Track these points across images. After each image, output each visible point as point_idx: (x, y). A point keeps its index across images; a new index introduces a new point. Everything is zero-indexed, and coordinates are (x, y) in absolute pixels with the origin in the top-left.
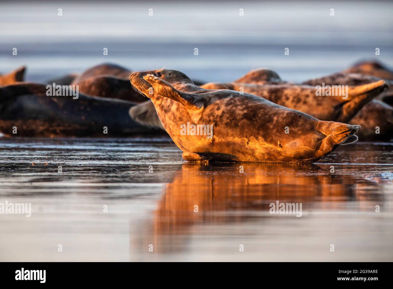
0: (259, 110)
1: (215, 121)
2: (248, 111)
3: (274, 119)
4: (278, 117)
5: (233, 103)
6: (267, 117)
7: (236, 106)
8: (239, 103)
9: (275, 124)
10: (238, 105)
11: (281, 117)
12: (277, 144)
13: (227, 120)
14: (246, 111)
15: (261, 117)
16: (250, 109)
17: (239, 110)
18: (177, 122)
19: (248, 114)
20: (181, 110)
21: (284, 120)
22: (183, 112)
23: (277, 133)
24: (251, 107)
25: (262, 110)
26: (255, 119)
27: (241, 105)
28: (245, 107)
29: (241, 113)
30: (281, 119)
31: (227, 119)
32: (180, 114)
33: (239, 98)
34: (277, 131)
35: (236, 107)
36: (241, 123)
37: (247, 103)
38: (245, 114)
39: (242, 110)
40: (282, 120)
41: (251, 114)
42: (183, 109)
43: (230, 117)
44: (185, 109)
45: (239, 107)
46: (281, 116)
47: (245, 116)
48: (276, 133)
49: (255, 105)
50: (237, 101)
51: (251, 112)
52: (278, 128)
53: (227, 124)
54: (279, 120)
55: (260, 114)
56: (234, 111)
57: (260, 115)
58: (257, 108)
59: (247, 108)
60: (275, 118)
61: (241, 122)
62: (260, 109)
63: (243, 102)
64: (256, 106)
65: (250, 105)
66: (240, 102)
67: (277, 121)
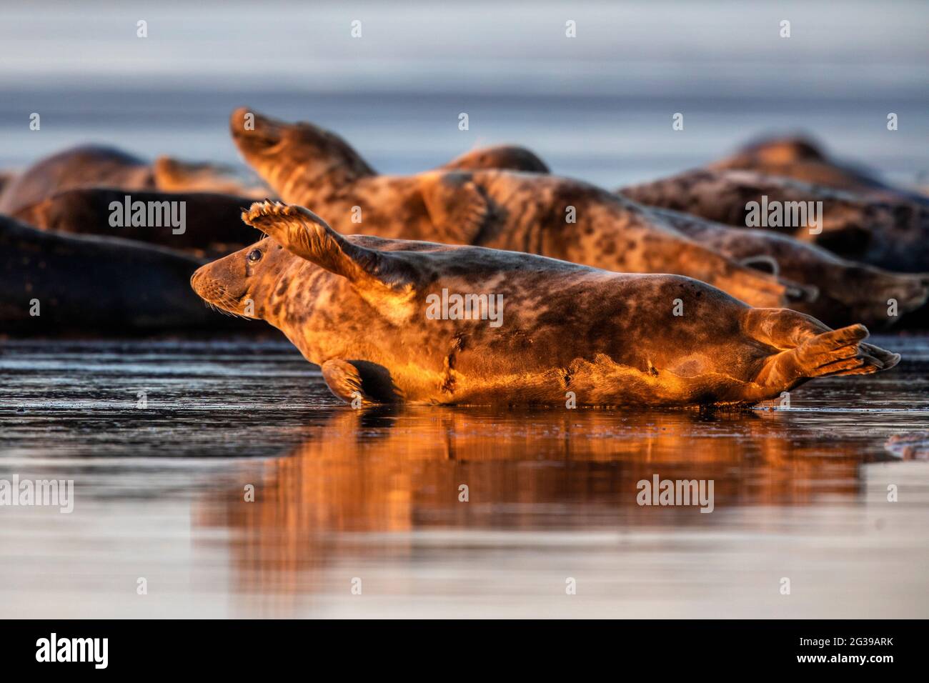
0: (578, 298)
1: (460, 337)
2: (550, 306)
3: (630, 305)
4: (639, 297)
5: (510, 294)
6: (606, 303)
7: (519, 301)
8: (525, 293)
9: (635, 317)
10: (524, 298)
11: (649, 299)
12: (647, 368)
13: (496, 336)
14: (544, 309)
15: (589, 309)
16: (556, 301)
17: (528, 308)
18: (335, 327)
19: (552, 312)
20: (342, 297)
21: (659, 305)
22: (347, 299)
23: (643, 340)
24: (557, 295)
25: (585, 295)
26: (573, 318)
27: (532, 297)
28: (542, 300)
29: (533, 315)
30: (649, 302)
31: (497, 334)
32: (340, 307)
33: (524, 279)
34: (643, 333)
35: (520, 304)
36: (534, 337)
37: (546, 289)
38: (544, 314)
39: (536, 308)
40: (652, 306)
41: (559, 310)
42: (350, 293)
43: (503, 329)
44: (355, 292)
45: (527, 303)
46: (647, 295)
47: (544, 320)
48: (640, 339)
49: (566, 288)
50: (520, 288)
51: (558, 308)
52: (646, 325)
53: (494, 345)
54: (644, 305)
55: (585, 302)
56: (513, 312)
57: (585, 306)
58: (572, 294)
59: (547, 300)
60: (632, 302)
61: (537, 334)
62: (581, 292)
63: (534, 289)
64: (569, 291)
65: (552, 292)
66: (528, 291)
67: (639, 308)
